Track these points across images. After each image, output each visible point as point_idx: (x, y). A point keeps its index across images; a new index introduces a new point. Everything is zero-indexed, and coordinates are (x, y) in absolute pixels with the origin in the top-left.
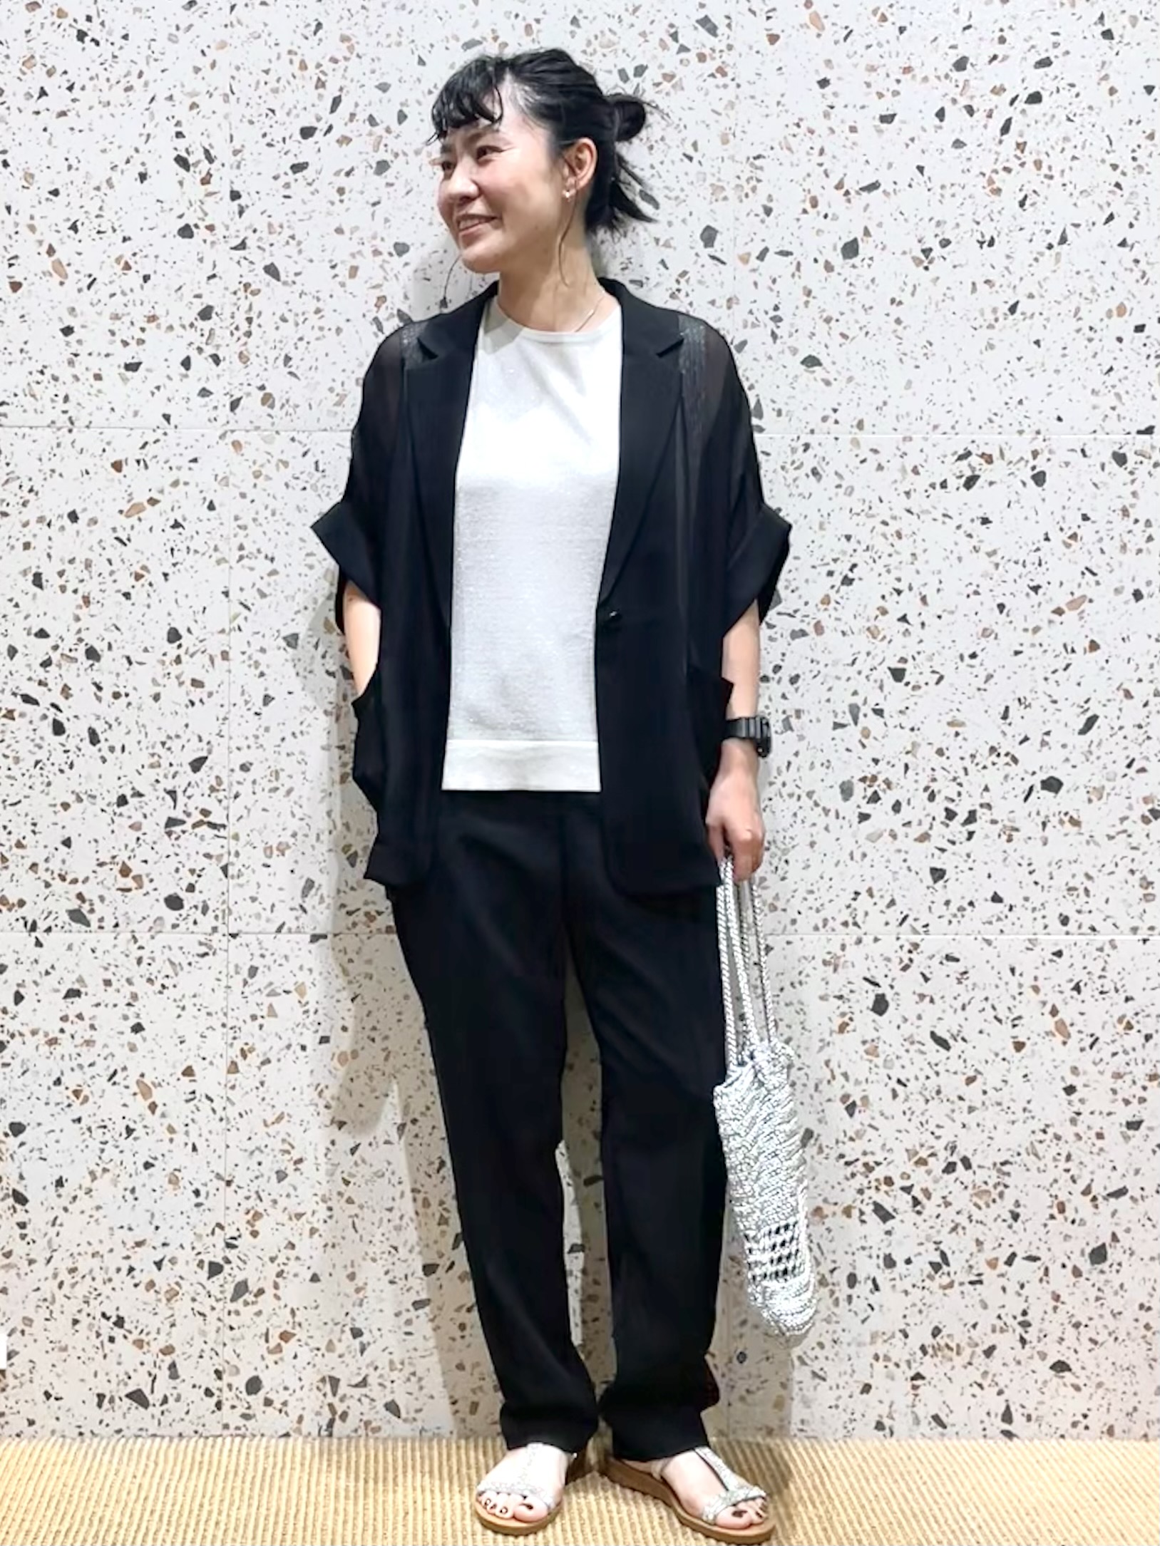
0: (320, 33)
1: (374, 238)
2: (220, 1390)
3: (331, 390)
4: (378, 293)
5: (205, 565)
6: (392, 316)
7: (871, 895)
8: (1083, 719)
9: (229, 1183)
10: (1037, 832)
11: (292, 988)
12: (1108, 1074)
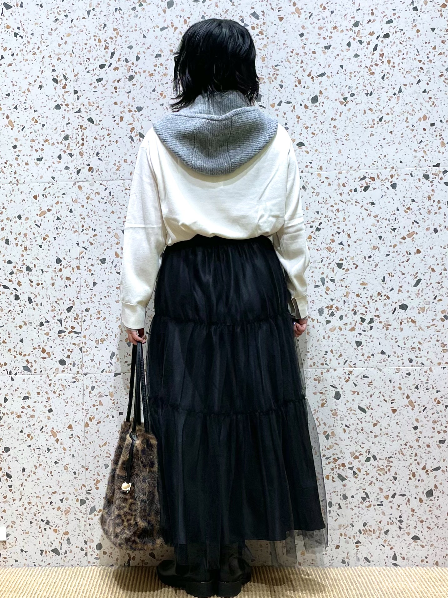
0: (106, 28)
1: (129, 105)
2: (87, 548)
3: (115, 164)
4: (131, 126)
5: (69, 233)
6: (136, 135)
7: (332, 353)
8: (415, 281)
9: (87, 469)
10: (398, 326)
11: (108, 394)
12: (431, 422)
